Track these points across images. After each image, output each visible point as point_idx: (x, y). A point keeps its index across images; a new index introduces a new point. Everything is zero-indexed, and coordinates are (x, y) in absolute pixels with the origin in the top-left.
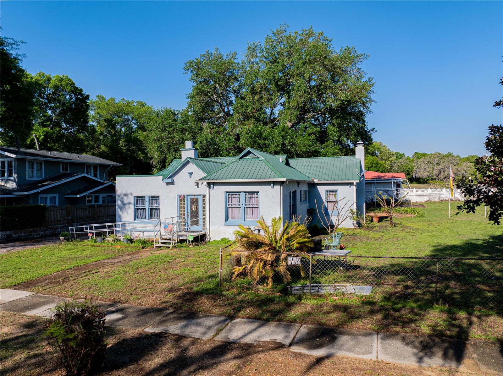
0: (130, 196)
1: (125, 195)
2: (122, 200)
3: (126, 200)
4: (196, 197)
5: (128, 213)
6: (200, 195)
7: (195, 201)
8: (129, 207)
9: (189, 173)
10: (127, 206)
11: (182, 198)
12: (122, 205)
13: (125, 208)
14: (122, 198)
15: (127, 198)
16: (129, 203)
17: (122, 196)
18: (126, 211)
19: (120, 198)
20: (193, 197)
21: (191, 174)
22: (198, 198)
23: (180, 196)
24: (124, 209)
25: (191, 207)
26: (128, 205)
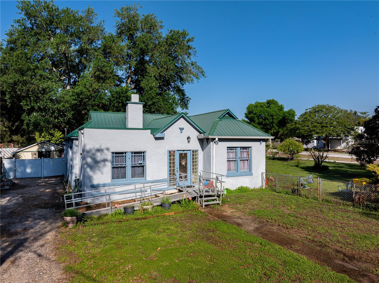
0: (106, 151)
1: (98, 150)
2: (93, 157)
3: (99, 157)
4: (185, 152)
5: (102, 173)
6: (190, 150)
7: (183, 156)
8: (104, 165)
9: (180, 128)
10: (101, 165)
11: (171, 154)
12: (93, 164)
13: (98, 166)
14: (94, 154)
15: (101, 154)
16: (105, 160)
17: (94, 151)
18: (99, 170)
19: (90, 154)
20: (182, 152)
21: (182, 129)
22: (186, 154)
23: (170, 152)
24: (97, 168)
25: (180, 162)
26: (103, 163)
